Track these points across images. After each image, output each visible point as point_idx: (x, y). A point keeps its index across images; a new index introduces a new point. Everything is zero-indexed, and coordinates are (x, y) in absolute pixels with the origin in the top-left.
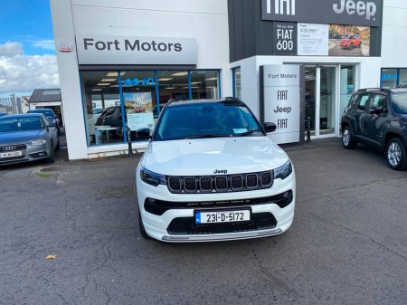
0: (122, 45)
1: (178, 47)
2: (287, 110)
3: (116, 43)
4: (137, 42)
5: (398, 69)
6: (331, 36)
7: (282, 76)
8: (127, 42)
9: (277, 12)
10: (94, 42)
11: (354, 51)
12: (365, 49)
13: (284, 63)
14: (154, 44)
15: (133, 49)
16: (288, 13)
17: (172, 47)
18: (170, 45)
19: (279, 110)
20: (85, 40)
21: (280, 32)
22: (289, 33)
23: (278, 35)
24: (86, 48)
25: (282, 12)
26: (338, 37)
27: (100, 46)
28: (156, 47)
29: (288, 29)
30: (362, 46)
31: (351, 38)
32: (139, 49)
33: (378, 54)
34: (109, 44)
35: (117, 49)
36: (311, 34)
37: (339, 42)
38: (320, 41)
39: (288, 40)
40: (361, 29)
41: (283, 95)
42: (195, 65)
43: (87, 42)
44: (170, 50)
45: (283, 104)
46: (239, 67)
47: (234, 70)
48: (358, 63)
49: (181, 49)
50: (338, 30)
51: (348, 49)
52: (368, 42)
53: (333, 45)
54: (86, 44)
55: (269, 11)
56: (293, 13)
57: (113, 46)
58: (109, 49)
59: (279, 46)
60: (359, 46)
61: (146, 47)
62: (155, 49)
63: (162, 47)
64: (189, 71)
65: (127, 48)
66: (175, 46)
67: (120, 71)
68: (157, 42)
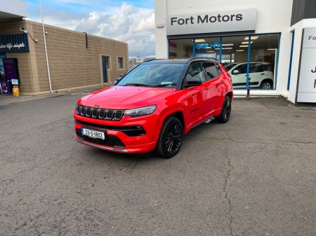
0: (195, 20)
1: (239, 17)
3: (192, 19)
4: (207, 16)
8: (199, 17)
10: (177, 20)
14: (219, 16)
15: (203, 22)
17: (234, 18)
18: (232, 16)
20: (172, 19)
24: (172, 24)
27: (181, 22)
28: (221, 19)
32: (207, 22)
34: (187, 20)
35: (192, 23)
42: (254, 31)
44: (232, 20)
47: (293, 33)
49: (241, 18)
54: (172, 22)
57: (189, 21)
58: (187, 23)
61: (213, 20)
62: (219, 21)
63: (226, 18)
64: (250, 36)
65: (198, 22)
66: (237, 16)
67: (194, 39)
68: (222, 15)
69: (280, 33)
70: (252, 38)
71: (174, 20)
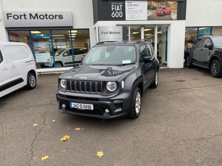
0: (28, 16)
1: (61, 17)
3: (25, 15)
4: (36, 15)
5: (211, 27)
6: (149, 8)
8: (31, 15)
10: (12, 15)
11: (166, 17)
12: (174, 16)
13: (117, 25)
14: (46, 15)
15: (34, 18)
17: (57, 17)
18: (56, 16)
20: (7, 14)
21: (114, 7)
22: (120, 7)
23: (113, 8)
24: (8, 19)
26: (154, 8)
27: (16, 17)
28: (48, 17)
29: (119, 5)
30: (172, 13)
31: (164, 8)
32: (38, 19)
33: (184, 19)
34: (21, 16)
35: (25, 18)
36: (135, 7)
37: (155, 12)
38: (141, 11)
39: (119, 11)
40: (170, 3)
42: (72, 27)
43: (8, 15)
48: (170, 24)
49: (62, 18)
50: (154, 4)
51: (162, 16)
52: (177, 11)
53: (151, 13)
54: (8, 17)
57: (23, 17)
58: (21, 19)
59: (113, 15)
60: (169, 14)
61: (42, 17)
62: (47, 18)
63: (51, 17)
64: (70, 30)
65: (31, 18)
66: (59, 16)
67: (30, 31)
68: (48, 14)
69: (89, 29)
70: (72, 31)
71: (9, 15)
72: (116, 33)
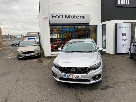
0: (64, 17)
1: (83, 17)
2: (126, 40)
3: (62, 16)
4: (69, 15)
7: (124, 27)
8: (66, 16)
9: (122, 3)
10: (55, 16)
13: (124, 23)
14: (75, 16)
15: (68, 18)
16: (126, 4)
17: (81, 17)
18: (80, 16)
19: (123, 40)
20: (52, 15)
24: (52, 18)
25: (124, 3)
27: (57, 17)
28: (76, 17)
32: (70, 18)
34: (60, 16)
35: (63, 18)
41: (124, 34)
42: (89, 24)
44: (80, 18)
45: (124, 38)
46: (105, 24)
47: (102, 25)
49: (84, 18)
54: (52, 17)
55: (119, 3)
56: (128, 4)
57: (61, 17)
58: (60, 18)
61: (72, 17)
62: (75, 18)
63: (78, 17)
64: (86, 26)
65: (66, 18)
66: (82, 17)
68: (76, 16)
71: (53, 16)
72: (128, 27)
